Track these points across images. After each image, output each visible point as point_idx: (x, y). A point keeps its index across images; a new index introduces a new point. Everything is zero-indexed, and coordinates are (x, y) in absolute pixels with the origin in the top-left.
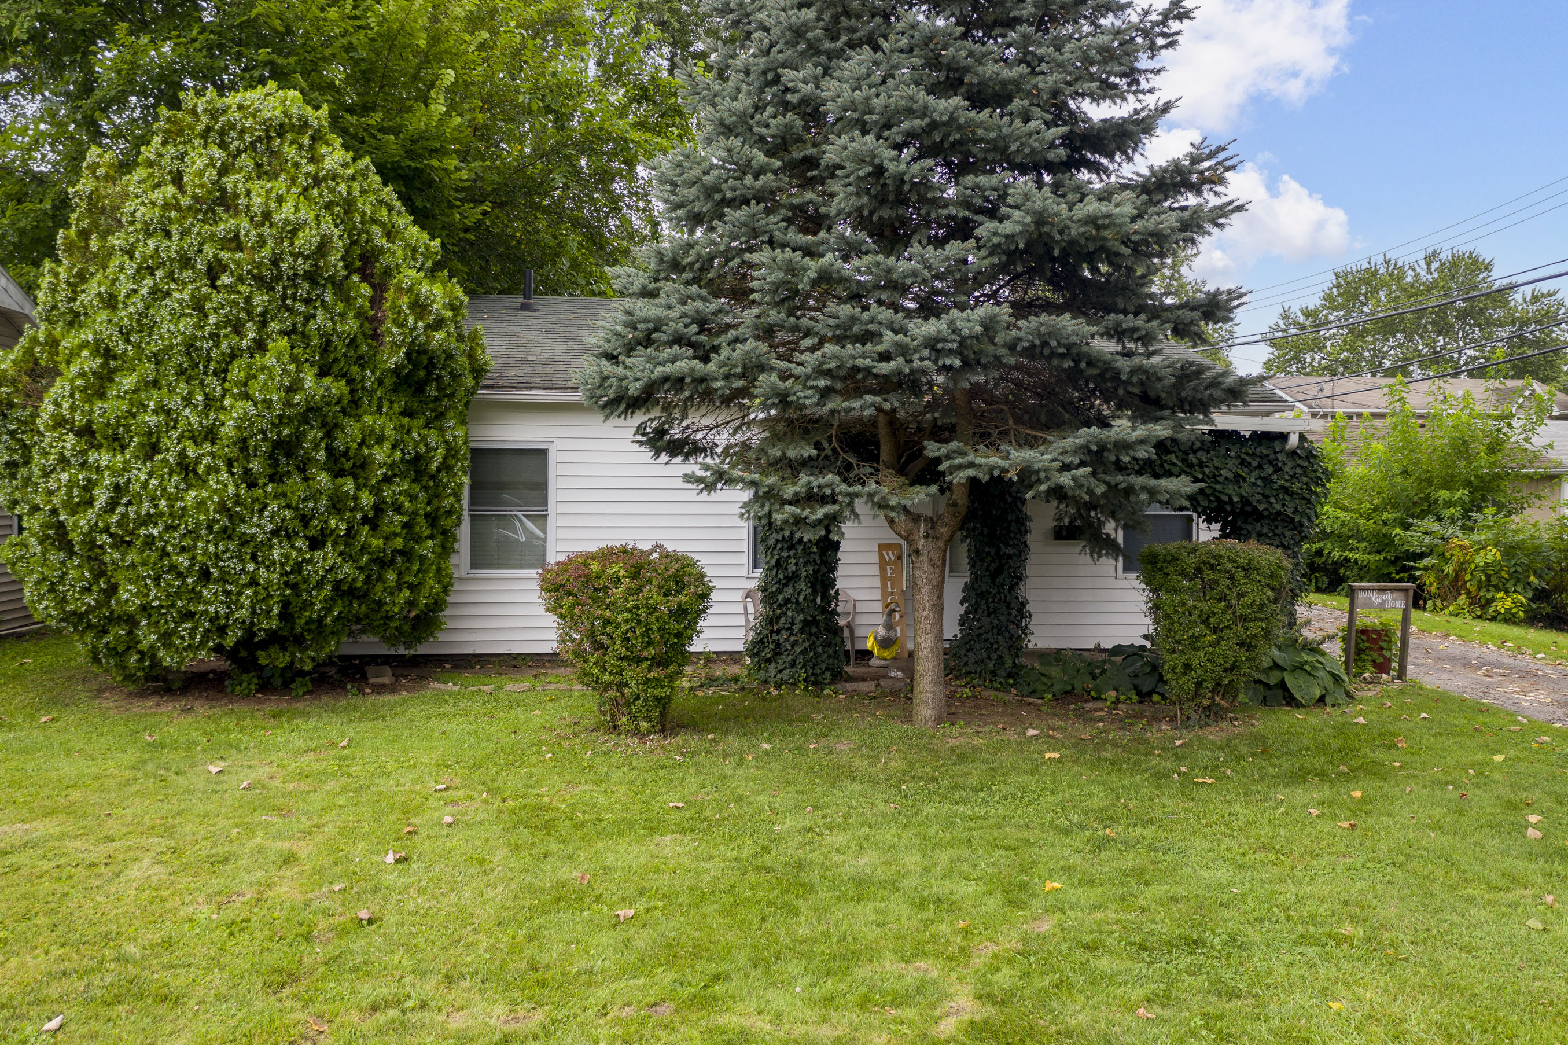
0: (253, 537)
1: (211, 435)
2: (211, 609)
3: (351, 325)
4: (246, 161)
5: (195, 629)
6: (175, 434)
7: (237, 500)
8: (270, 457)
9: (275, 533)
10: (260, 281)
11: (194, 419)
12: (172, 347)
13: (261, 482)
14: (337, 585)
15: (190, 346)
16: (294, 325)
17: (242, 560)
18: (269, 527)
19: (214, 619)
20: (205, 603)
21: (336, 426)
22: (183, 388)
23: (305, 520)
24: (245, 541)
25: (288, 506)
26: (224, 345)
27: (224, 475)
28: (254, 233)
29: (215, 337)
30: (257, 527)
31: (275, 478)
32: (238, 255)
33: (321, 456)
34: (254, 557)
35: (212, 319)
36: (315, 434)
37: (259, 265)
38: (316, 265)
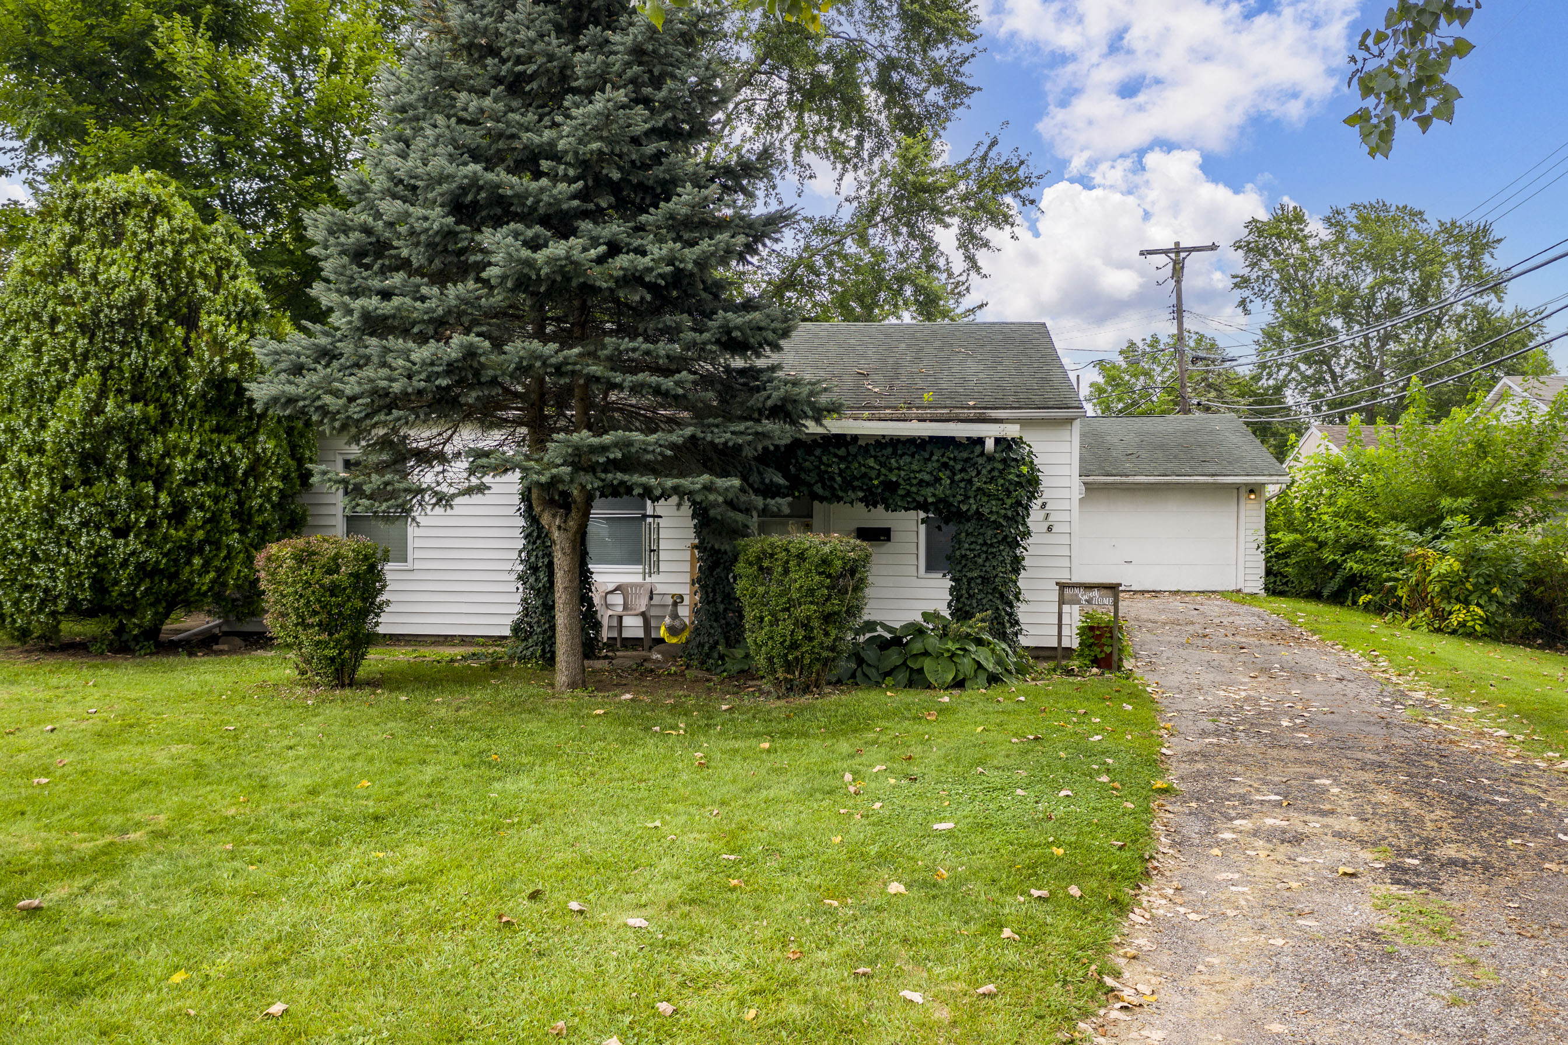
0: (67, 527)
1: (40, 449)
2: (42, 582)
3: (163, 360)
4: (93, 234)
5: (33, 598)
6: (15, 448)
7: (51, 498)
8: (80, 465)
9: (84, 524)
10: (83, 328)
11: (29, 436)
12: (18, 381)
13: (77, 484)
14: (141, 567)
15: (30, 382)
16: (112, 361)
17: (60, 546)
18: (77, 520)
19: (46, 591)
20: (38, 578)
21: (142, 441)
22: (24, 413)
23: (112, 515)
24: (62, 530)
25: (96, 504)
26: (52, 379)
27: (44, 480)
28: (80, 290)
29: (46, 372)
30: (68, 520)
31: (87, 482)
32: (68, 309)
33: (123, 464)
34: (69, 544)
35: (45, 360)
36: (116, 446)
37: (84, 316)
38: (133, 314)
